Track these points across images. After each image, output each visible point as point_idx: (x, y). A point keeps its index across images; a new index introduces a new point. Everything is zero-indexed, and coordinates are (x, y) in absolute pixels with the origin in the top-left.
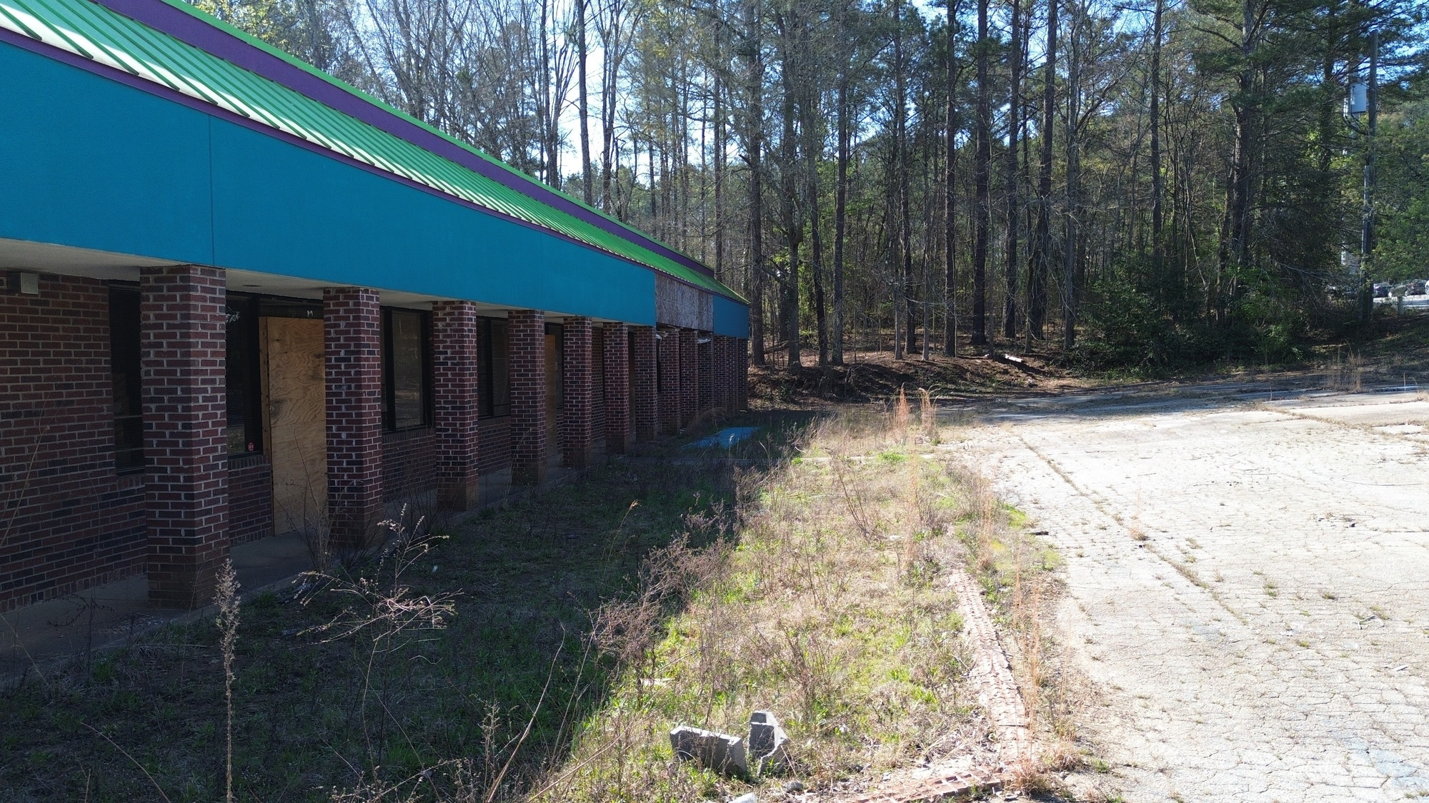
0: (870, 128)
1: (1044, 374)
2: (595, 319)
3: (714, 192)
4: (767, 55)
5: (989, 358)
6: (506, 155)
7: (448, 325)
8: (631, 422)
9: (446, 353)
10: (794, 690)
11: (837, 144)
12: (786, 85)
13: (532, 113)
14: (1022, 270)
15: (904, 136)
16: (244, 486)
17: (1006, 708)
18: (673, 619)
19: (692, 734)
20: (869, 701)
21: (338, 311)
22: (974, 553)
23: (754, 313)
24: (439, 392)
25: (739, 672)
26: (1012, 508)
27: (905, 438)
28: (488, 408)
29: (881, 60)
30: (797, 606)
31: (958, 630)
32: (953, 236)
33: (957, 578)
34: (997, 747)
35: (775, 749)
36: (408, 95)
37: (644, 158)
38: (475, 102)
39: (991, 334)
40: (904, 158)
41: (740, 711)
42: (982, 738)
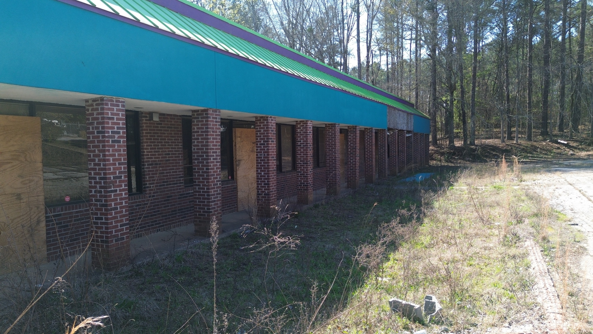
0: (489, 37)
1: (579, 149)
2: (361, 127)
3: (415, 70)
4: (440, 9)
5: (549, 142)
6: (326, 61)
7: (302, 130)
8: (376, 170)
9: (301, 141)
10: (446, 288)
11: (473, 46)
12: (449, 21)
13: (337, 43)
14: (567, 99)
15: (506, 39)
16: (228, 192)
17: (552, 305)
18: (392, 253)
19: (398, 302)
20: (482, 296)
21: (260, 125)
22: (539, 233)
23: (432, 123)
24: (298, 157)
25: (421, 277)
26: (559, 212)
27: (505, 178)
28: (317, 163)
29: (495, 6)
30: (448, 251)
31: (528, 267)
32: (531, 85)
33: (529, 243)
34: (545, 322)
35: (436, 312)
36: (289, 39)
37: (384, 58)
38: (314, 39)
39: (551, 130)
40: (506, 50)
41: (421, 294)
42: (538, 317)
